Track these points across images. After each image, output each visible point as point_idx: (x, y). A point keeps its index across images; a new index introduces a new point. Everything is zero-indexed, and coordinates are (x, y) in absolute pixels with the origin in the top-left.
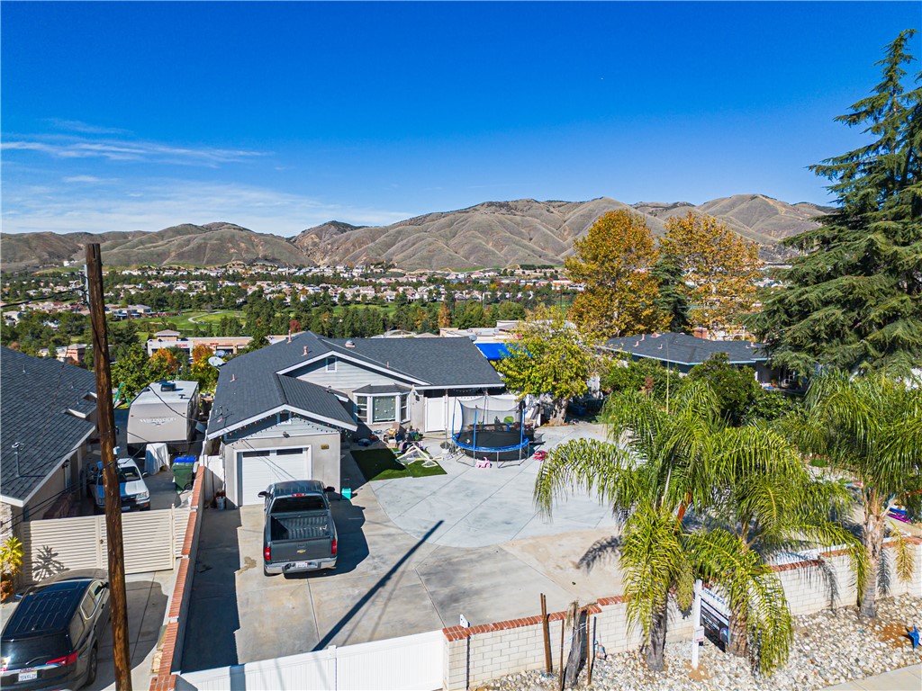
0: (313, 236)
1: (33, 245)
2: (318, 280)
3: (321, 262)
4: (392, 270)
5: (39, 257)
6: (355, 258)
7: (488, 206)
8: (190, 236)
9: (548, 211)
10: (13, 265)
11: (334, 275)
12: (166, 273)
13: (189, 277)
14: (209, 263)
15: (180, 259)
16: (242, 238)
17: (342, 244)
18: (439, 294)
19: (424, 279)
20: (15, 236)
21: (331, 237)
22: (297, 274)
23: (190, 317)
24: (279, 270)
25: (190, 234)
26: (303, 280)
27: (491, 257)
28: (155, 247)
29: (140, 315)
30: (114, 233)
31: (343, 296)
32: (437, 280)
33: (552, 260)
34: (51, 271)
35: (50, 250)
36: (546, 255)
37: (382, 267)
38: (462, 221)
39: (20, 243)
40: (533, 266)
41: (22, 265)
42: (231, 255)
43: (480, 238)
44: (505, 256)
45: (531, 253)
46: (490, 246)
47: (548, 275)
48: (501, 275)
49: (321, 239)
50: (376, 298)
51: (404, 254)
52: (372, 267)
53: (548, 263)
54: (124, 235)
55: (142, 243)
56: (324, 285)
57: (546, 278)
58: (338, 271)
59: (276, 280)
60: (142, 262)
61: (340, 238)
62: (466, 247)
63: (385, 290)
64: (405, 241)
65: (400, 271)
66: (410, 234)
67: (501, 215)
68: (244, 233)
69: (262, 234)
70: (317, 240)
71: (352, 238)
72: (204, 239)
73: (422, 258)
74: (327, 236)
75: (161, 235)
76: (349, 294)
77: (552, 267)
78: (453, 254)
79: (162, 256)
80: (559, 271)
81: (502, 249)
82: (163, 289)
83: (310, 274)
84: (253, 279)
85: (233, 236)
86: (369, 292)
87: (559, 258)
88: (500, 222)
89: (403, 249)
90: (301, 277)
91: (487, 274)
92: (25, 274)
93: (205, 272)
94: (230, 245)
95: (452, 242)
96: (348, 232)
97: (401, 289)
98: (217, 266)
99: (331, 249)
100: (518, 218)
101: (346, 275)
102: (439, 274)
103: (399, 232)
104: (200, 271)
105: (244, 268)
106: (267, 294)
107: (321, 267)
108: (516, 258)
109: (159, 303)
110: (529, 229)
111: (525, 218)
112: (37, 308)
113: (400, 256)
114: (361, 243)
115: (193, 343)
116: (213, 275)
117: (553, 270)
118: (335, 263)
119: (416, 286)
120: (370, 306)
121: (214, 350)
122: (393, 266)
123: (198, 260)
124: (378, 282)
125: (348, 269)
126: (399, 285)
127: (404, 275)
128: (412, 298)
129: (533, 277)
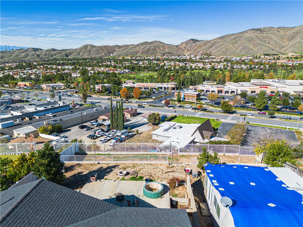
0: (184, 44)
1: (103, 49)
2: (184, 61)
3: (186, 54)
4: (211, 56)
5: (105, 53)
6: (198, 52)
7: (252, 30)
8: (146, 46)
9: (278, 31)
10: (98, 55)
11: (190, 59)
12: (138, 58)
13: (145, 59)
14: (151, 54)
15: (142, 54)
16: (161, 46)
17: (194, 47)
18: (228, 66)
19: (222, 60)
20: (99, 46)
21: (191, 45)
22: (178, 58)
23: (141, 74)
24: (172, 57)
25: (146, 45)
26: (179, 61)
27: (251, 51)
28: (135, 49)
29: (127, 73)
30: (125, 45)
31: (191, 67)
32: (228, 60)
33: (278, 52)
34: (107, 57)
35: (108, 51)
36: (275, 50)
37: (207, 55)
38: (240, 37)
39: (100, 49)
40: (269, 54)
41: (100, 55)
42: (158, 52)
43: (247, 43)
44: (257, 50)
45: (269, 49)
46: (251, 47)
47: (275, 58)
48: (255, 58)
49: (187, 45)
50: (203, 67)
51: (216, 50)
52: (204, 55)
53: (276, 53)
54: (128, 46)
55: (132, 48)
56: (186, 62)
57: (274, 59)
58: (191, 57)
59: (170, 60)
60: (132, 54)
61: (194, 45)
62: (241, 47)
63: (207, 64)
64: (217, 45)
65: (214, 57)
66: (219, 43)
67: (259, 35)
68: (162, 44)
69: (168, 44)
70: (186, 46)
71: (198, 45)
72: (150, 46)
73: (223, 52)
74: (189, 44)
75: (138, 45)
76: (193, 66)
77: (277, 55)
78: (236, 50)
79: (137, 52)
80: (281, 56)
81: (256, 47)
82: (136, 64)
83: (182, 58)
84: (163, 60)
85: (159, 45)
86: (201, 65)
87: (281, 51)
88: (257, 37)
89: (216, 48)
90: (178, 60)
91: (248, 58)
92: (101, 58)
93: (150, 58)
94: (158, 48)
95: (235, 45)
96: (197, 43)
97: (213, 64)
98: (153, 56)
99: (190, 49)
100: (264, 35)
101: (194, 59)
102: (229, 58)
103: (215, 42)
104: (148, 57)
105: (161, 56)
106: (166, 66)
107: (186, 56)
108: (262, 51)
109: (133, 69)
110: (269, 39)
111: (267, 35)
112: (100, 70)
113: (215, 51)
114: (201, 46)
115: (136, 85)
116: (151, 59)
117: (278, 56)
118: (191, 54)
119: (219, 63)
120: (201, 71)
121: (143, 88)
122: (211, 55)
123: (148, 53)
124: (205, 61)
125: (195, 56)
126: (212, 62)
127: (215, 58)
128: (217, 67)
129: (268, 59)
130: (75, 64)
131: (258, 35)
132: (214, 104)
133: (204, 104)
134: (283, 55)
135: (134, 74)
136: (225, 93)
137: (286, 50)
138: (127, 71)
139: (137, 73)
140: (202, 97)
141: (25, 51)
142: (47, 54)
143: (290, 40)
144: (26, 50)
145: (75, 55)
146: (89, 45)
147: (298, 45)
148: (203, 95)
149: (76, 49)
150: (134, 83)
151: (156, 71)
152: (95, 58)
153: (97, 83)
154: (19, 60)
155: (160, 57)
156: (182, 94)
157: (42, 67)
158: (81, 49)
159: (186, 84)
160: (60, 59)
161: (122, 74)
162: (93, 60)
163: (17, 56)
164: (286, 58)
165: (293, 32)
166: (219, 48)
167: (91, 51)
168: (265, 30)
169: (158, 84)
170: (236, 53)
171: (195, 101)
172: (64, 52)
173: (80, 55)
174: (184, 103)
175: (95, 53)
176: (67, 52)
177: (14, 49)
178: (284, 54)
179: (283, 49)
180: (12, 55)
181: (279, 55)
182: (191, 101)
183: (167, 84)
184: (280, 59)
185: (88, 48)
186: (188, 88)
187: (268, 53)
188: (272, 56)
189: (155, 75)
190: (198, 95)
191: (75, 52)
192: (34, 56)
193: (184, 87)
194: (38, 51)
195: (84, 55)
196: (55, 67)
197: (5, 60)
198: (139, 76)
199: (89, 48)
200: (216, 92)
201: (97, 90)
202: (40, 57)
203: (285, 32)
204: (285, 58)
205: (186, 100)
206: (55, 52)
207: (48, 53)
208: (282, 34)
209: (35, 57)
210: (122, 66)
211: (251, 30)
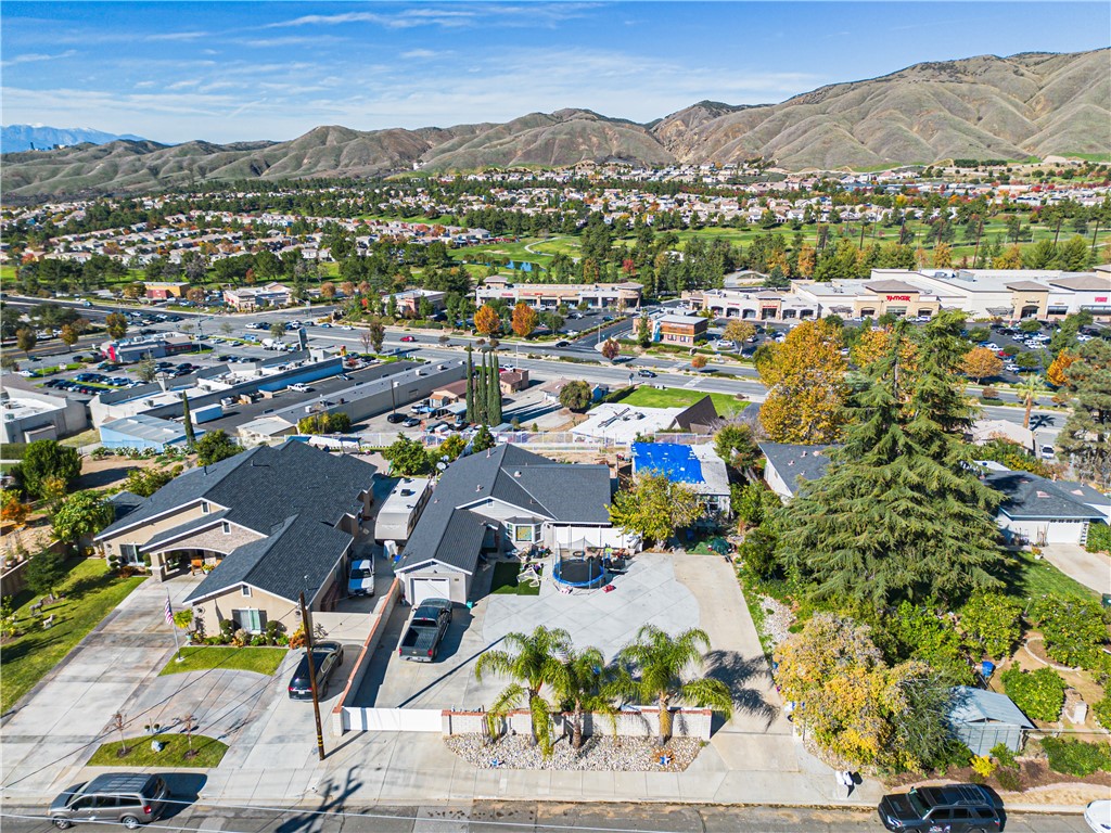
0: (678, 123)
1: (385, 144)
2: (675, 188)
3: (684, 160)
4: (771, 170)
5: (391, 158)
6: (726, 153)
7: (922, 69)
8: (538, 129)
9: (1016, 72)
10: (368, 168)
11: (696, 180)
12: (511, 178)
13: (535, 184)
14: (557, 163)
15: (526, 160)
16: (594, 130)
17: (712, 133)
20: (369, 134)
21: (700, 123)
22: (652, 178)
23: (526, 244)
24: (633, 172)
25: (538, 125)
26: (658, 189)
27: (911, 149)
28: (501, 144)
29: (479, 241)
30: (462, 126)
31: (696, 217)
32: (827, 185)
33: (1007, 152)
34: (401, 176)
35: (400, 149)
36: (998, 144)
37: (758, 166)
38: (879, 95)
39: (373, 143)
40: (974, 161)
41: (375, 167)
42: (581, 153)
43: (902, 120)
44: (935, 146)
45: (976, 142)
46: (914, 133)
47: (996, 175)
48: (922, 176)
49: (687, 126)
50: (736, 219)
51: (790, 146)
52: (746, 166)
53: (998, 157)
54: (471, 129)
55: (489, 139)
56: (680, 196)
57: (990, 181)
58: (701, 173)
59: (626, 188)
60: (490, 165)
61: (710, 126)
62: (878, 134)
63: (752, 205)
64: (793, 128)
65: (781, 171)
66: (801, 117)
67: (944, 85)
68: (597, 123)
70: (682, 128)
71: (725, 125)
72: (553, 133)
73: (813, 153)
74: (696, 122)
75: (508, 128)
76: (704, 211)
77: (1003, 163)
78: (859, 145)
79: (508, 155)
80: (1014, 169)
81: (932, 135)
82: (506, 204)
83: (667, 178)
84: (602, 187)
85: (584, 129)
86: (729, 208)
87: (1019, 148)
88: (936, 94)
89: (789, 139)
90: (655, 184)
91: (901, 175)
92: (378, 179)
93: (552, 175)
94: (581, 140)
95: (859, 128)
96: (723, 116)
97: (773, 203)
98: (565, 168)
99: (698, 140)
100: (964, 87)
101: (708, 180)
102: (833, 175)
103: (787, 115)
104: (546, 174)
105: (595, 170)
106: (611, 212)
107: (683, 168)
108: (950, 148)
109: (498, 226)
110: (979, 103)
111: (976, 86)
112: (386, 232)
113: (784, 149)
114: (735, 131)
115: (519, 292)
116: (559, 180)
117: (1005, 168)
118: (701, 160)
119: (793, 196)
120: (728, 229)
121: (538, 301)
122: (772, 165)
123: (546, 160)
124: (748, 190)
125: (714, 170)
126: (771, 197)
127: (786, 177)
128: (783, 218)
129: (970, 179)
130: (292, 204)
131: (940, 87)
132: (743, 352)
133: (715, 353)
134: (1026, 163)
135: (503, 247)
136: (784, 317)
137: (1036, 145)
138: (479, 236)
139: (513, 241)
140: (711, 330)
141: (101, 154)
142: (185, 164)
143: (1056, 105)
144: (105, 151)
145: (285, 168)
146: (334, 128)
147: (1080, 126)
148: (718, 325)
149: (287, 146)
150: (510, 286)
151: (577, 231)
152: (358, 177)
153: (400, 289)
154: (87, 189)
155: (589, 172)
156: (655, 323)
157: (182, 217)
158: (305, 144)
159: (670, 285)
160: (233, 183)
161: (463, 244)
162: (351, 186)
163: (77, 172)
164: (1034, 174)
165: (1070, 74)
166: (799, 136)
167: (342, 152)
168: (971, 68)
169: (583, 286)
170: (860, 156)
171: (690, 344)
172: (243, 156)
173: (304, 167)
174: (660, 350)
175: (356, 160)
176: (256, 157)
177: (61, 146)
178: (1026, 159)
179: (1028, 141)
180: (58, 169)
181: (1010, 165)
182: (678, 343)
183: (613, 289)
184: (1012, 178)
185: (329, 138)
186: (676, 299)
187: (971, 158)
188: (983, 168)
189: (573, 248)
190: (700, 327)
191: (285, 155)
192: (137, 171)
193: (666, 295)
194: (151, 151)
195: (316, 165)
196: (229, 220)
197: (38, 188)
198: (519, 253)
199: (331, 140)
200: (759, 314)
201: (401, 309)
202: (161, 175)
203: (1042, 75)
204: (1028, 176)
205: (665, 341)
206: (214, 155)
207: (186, 160)
208: (1030, 84)
209: (143, 175)
210: (460, 212)
211: (919, 67)
